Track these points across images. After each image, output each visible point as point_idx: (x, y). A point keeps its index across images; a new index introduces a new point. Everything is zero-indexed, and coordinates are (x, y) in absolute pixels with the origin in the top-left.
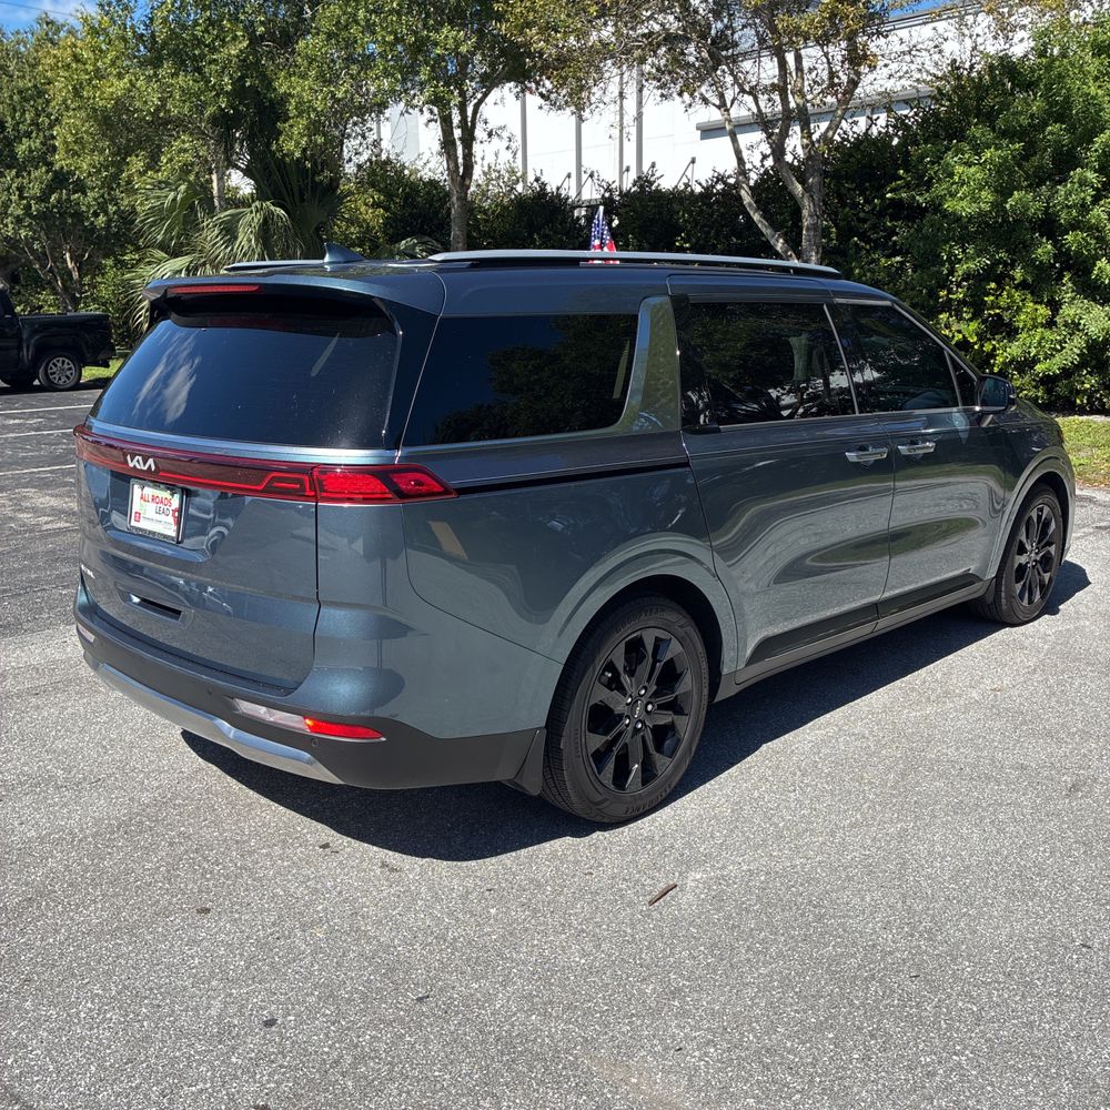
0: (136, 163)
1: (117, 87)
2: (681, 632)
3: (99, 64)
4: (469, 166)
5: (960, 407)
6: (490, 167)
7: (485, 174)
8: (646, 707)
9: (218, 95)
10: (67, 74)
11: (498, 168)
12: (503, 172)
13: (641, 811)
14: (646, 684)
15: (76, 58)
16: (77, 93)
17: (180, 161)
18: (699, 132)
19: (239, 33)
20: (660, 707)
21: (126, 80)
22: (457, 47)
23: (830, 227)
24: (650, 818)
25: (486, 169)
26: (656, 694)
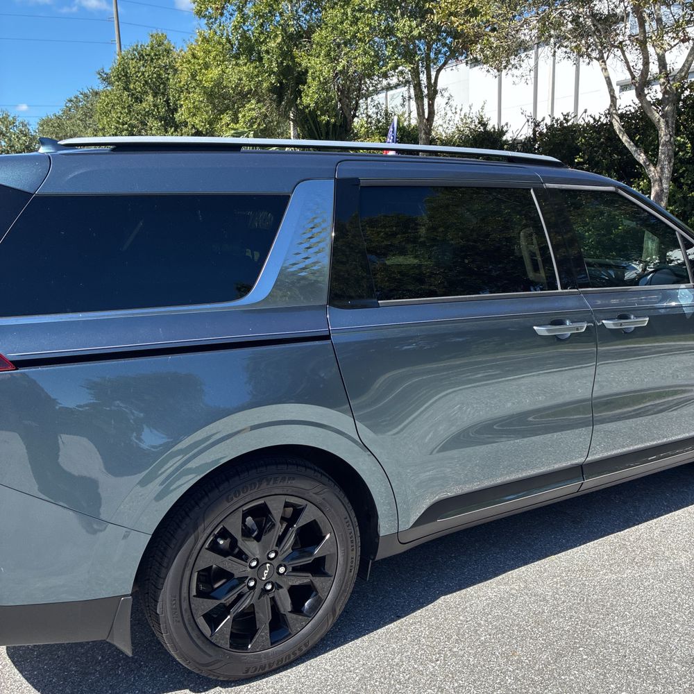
0: (226, 118)
1: (214, 73)
2: (318, 499)
3: (207, 59)
4: (432, 113)
5: (692, 284)
6: (465, 115)
7: (462, 120)
8: (278, 569)
9: (270, 75)
10: (188, 66)
11: (471, 116)
12: (475, 118)
13: (267, 669)
14: (275, 548)
15: (194, 56)
16: (193, 76)
17: (249, 116)
18: (619, 87)
19: (278, 33)
20: (295, 569)
21: (219, 69)
22: (411, 32)
23: (687, 143)
24: (277, 676)
25: (462, 117)
26: (290, 558)
